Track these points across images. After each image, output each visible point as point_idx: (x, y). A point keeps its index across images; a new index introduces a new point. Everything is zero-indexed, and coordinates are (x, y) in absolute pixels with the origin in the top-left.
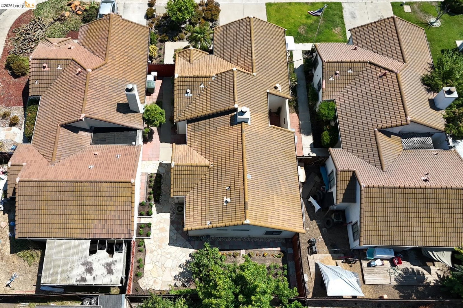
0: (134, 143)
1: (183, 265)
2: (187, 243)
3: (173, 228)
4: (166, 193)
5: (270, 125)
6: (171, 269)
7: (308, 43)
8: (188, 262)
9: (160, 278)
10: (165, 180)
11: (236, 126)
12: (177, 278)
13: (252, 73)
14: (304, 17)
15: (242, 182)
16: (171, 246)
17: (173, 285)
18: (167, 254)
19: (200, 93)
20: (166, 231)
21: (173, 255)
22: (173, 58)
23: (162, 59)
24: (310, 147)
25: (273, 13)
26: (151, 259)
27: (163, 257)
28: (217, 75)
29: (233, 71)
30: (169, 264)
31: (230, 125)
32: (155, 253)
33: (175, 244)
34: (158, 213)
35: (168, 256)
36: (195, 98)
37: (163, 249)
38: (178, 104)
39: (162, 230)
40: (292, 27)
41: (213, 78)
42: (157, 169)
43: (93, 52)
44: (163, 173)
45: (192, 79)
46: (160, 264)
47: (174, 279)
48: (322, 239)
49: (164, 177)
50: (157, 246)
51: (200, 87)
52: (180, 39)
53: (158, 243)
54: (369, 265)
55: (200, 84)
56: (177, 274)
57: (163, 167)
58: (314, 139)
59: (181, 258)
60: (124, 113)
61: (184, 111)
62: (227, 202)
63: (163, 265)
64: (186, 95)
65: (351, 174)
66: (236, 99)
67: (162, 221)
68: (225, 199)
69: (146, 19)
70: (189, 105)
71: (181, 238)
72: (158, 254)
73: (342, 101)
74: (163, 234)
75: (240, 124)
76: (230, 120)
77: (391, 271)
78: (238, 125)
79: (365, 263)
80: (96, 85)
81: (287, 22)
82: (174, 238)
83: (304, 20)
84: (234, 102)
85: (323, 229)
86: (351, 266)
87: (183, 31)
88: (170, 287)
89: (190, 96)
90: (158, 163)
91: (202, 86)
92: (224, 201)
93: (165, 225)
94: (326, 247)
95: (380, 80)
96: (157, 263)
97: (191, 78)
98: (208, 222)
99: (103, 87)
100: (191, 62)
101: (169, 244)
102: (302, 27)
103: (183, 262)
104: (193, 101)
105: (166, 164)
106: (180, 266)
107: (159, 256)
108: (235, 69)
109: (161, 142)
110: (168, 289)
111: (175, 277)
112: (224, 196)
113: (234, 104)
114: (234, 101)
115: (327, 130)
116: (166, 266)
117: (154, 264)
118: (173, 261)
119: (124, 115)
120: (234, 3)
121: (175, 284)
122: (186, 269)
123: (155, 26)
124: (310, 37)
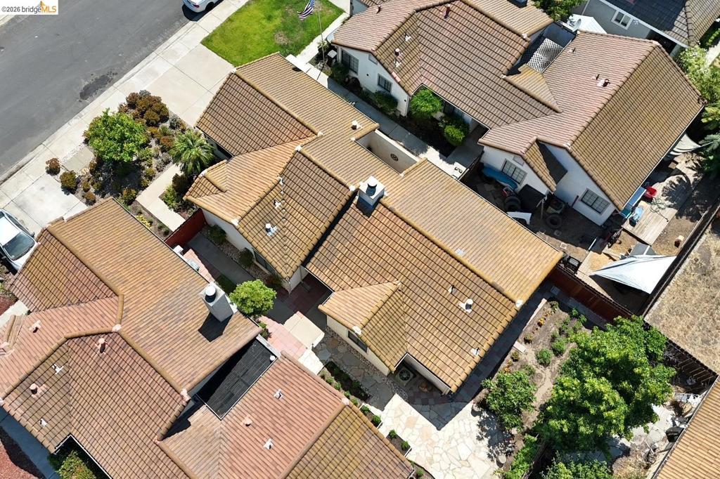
0: (272, 358)
1: (480, 433)
2: (454, 404)
3: (420, 406)
4: (362, 377)
5: (402, 175)
6: (474, 453)
7: (304, 48)
8: (481, 425)
10: (343, 362)
11: (375, 211)
12: (493, 455)
13: (316, 135)
14: (264, 22)
15: (460, 267)
16: (443, 429)
17: (497, 467)
18: (450, 443)
19: (284, 216)
20: (417, 418)
21: (457, 436)
22: (170, 208)
23: (158, 225)
24: (444, 160)
25: (223, 47)
26: (441, 469)
27: (449, 451)
28: (282, 174)
29: (300, 152)
30: (464, 452)
31: (366, 218)
32: (436, 458)
33: (444, 422)
35: (454, 443)
36: (284, 227)
37: (438, 442)
38: (270, 254)
39: (410, 423)
40: (266, 44)
41: (281, 183)
42: (318, 359)
43: (80, 302)
44: (331, 357)
45: (258, 209)
46: (457, 463)
47: (492, 460)
48: (566, 245)
49: (338, 360)
50: (429, 447)
51: (276, 208)
52: (151, 178)
53: (425, 443)
54: (633, 223)
55: (272, 205)
56: (487, 450)
57: (322, 350)
58: (436, 148)
59: (469, 429)
60: (222, 334)
61: (286, 254)
62: (468, 306)
63: (461, 459)
64: (269, 234)
65: (536, 146)
66: (344, 181)
67: (399, 413)
68: (463, 306)
69: (71, 194)
70: (285, 243)
71: (441, 406)
72: (441, 455)
73: (432, 78)
74: (416, 426)
75: (379, 205)
76: (359, 212)
77: (654, 209)
78: (377, 208)
79: (627, 226)
80: (148, 336)
81: (254, 44)
82: (435, 415)
83: (270, 26)
84: (345, 186)
85: (555, 234)
86: (620, 243)
87: (143, 164)
88: (497, 474)
89: (275, 230)
90: (310, 351)
91: (278, 204)
92: (464, 308)
93: (407, 414)
94: (578, 248)
95: (450, 20)
97: (255, 208)
98: (474, 351)
99: (157, 330)
100: (225, 190)
101: (439, 429)
102: (277, 35)
103: (476, 430)
104: (284, 232)
105: (320, 343)
106: (479, 439)
107: (444, 455)
108: (299, 148)
109: (283, 323)
111: (489, 456)
112: (457, 302)
113: (348, 188)
114: (343, 185)
115: (446, 124)
116: (464, 458)
117: (450, 472)
118: (464, 442)
119: (222, 337)
120: (162, 74)
121: (499, 464)
122: (489, 434)
123: (96, 193)
124: (301, 39)
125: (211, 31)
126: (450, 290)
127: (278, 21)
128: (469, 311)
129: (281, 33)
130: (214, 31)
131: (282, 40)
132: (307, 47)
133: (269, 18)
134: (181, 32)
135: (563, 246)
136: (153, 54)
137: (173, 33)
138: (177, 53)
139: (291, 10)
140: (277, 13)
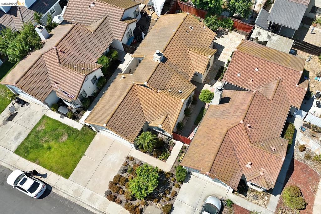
0: (226, 83)
1: (221, 37)
3: (219, 53)
4: (216, 70)
5: (145, 56)
8: (219, 38)
9: (234, 36)
10: (213, 76)
11: (165, 56)
14: (52, 150)
15: (180, 30)
19: (173, 89)
20: (223, 53)
21: (224, 43)
22: (170, 155)
23: (179, 157)
26: (235, 45)
28: (157, 90)
29: (147, 83)
30: (228, 40)
31: (168, 60)
32: (233, 46)
34: (224, 62)
35: (227, 43)
36: (177, 89)
37: (228, 46)
39: (225, 54)
41: (161, 90)
42: (215, 84)
44: (213, 80)
46: (232, 41)
59: (221, 40)
61: (187, 87)
62: (191, 28)
65: (122, 22)
67: (223, 58)
76: (166, 62)
82: (220, 49)
83: (55, 146)
90: (213, 87)
93: (223, 56)
95: (66, 51)
96: (234, 42)
100: (166, 115)
101: (224, 47)
102: (62, 141)
104: (179, 88)
105: (209, 84)
106: (223, 37)
107: (231, 44)
110: (232, 31)
111: (227, 34)
116: (230, 40)
120: (92, 191)
121: (228, 32)
122: (221, 35)
123: (169, 193)
124: (64, 129)
125: (60, 176)
126: (188, 33)
127: (52, 143)
128: (193, 28)
129: (60, 139)
130: (59, 175)
131: (65, 138)
132: (68, 125)
133: (49, 148)
134: (60, 193)
135: (151, 26)
136: (78, 203)
137: (61, 198)
138: (76, 189)
139: (43, 139)
140: (45, 146)
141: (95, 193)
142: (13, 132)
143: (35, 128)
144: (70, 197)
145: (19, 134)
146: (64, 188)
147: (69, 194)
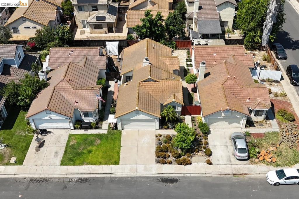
5: (133, 69)
9: (180, 52)
34: (184, 66)
95: (72, 80)
96: (182, 55)
110: (176, 50)
111: (174, 52)
116: (178, 54)
120: (144, 165)
123: (202, 144)
124: (93, 137)
126: (154, 49)
127: (90, 148)
128: (155, 46)
129: (95, 144)
130: (110, 165)
131: (98, 141)
132: (95, 134)
133: (90, 152)
134: (119, 175)
136: (138, 176)
138: (130, 168)
139: (81, 148)
140: (85, 151)
141: (148, 165)
142: (50, 153)
143: (67, 145)
144: (129, 175)
145: (57, 153)
146: (120, 171)
147: (127, 173)
